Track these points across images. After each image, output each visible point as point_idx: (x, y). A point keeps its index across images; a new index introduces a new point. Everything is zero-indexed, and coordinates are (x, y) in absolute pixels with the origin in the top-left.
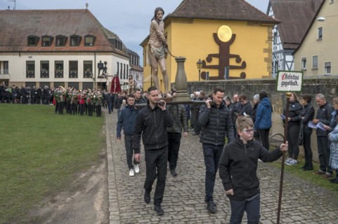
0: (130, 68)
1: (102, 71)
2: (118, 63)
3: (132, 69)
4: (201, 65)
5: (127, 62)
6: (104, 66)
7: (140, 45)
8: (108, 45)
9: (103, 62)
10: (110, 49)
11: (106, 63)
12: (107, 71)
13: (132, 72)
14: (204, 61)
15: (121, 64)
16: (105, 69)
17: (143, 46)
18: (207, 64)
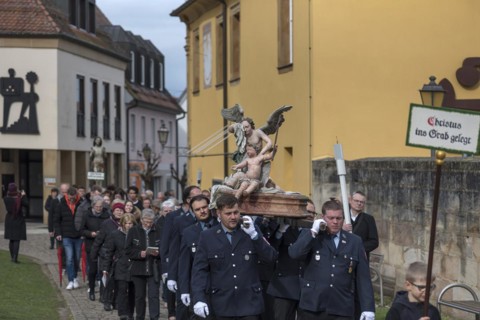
0: (126, 97)
1: (16, 109)
2: (82, 80)
3: (135, 104)
4: (439, 99)
5: (115, 76)
6: (27, 88)
7: (174, 14)
8: (38, 12)
9: (21, 74)
10: (51, 25)
11: (33, 78)
12: (39, 106)
13: (138, 113)
14: (445, 83)
15: (95, 83)
16: (31, 100)
17: (185, 19)
18: (461, 94)
